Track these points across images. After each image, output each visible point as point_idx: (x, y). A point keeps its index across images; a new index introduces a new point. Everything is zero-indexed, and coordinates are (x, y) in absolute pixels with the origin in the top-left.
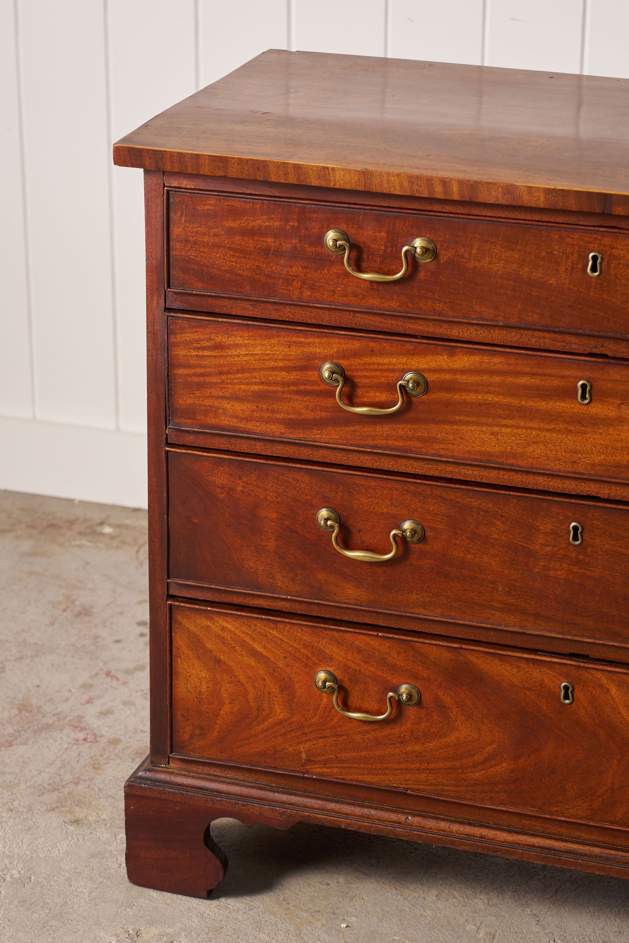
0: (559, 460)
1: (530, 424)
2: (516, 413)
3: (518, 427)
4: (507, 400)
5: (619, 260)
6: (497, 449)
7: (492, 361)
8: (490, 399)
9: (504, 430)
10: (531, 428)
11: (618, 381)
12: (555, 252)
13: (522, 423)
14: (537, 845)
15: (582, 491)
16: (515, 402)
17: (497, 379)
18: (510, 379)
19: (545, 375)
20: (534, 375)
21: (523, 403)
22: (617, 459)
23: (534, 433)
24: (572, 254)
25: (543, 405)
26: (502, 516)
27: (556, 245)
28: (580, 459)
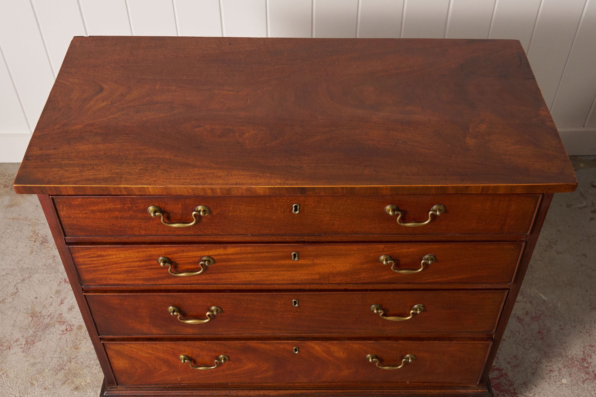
0: (284, 280)
1: (269, 270)
2: (261, 266)
3: (263, 271)
4: (256, 262)
5: (309, 206)
6: (253, 279)
7: (246, 249)
8: (248, 263)
9: (256, 273)
10: (270, 271)
11: (311, 251)
12: (274, 206)
13: (265, 270)
15: (296, 288)
16: (261, 263)
17: (250, 256)
18: (256, 255)
19: (275, 252)
20: (268, 252)
21: (265, 263)
22: (313, 277)
23: (271, 272)
24: (284, 205)
25: (275, 263)
26: (259, 301)
27: (275, 203)
28: (295, 279)
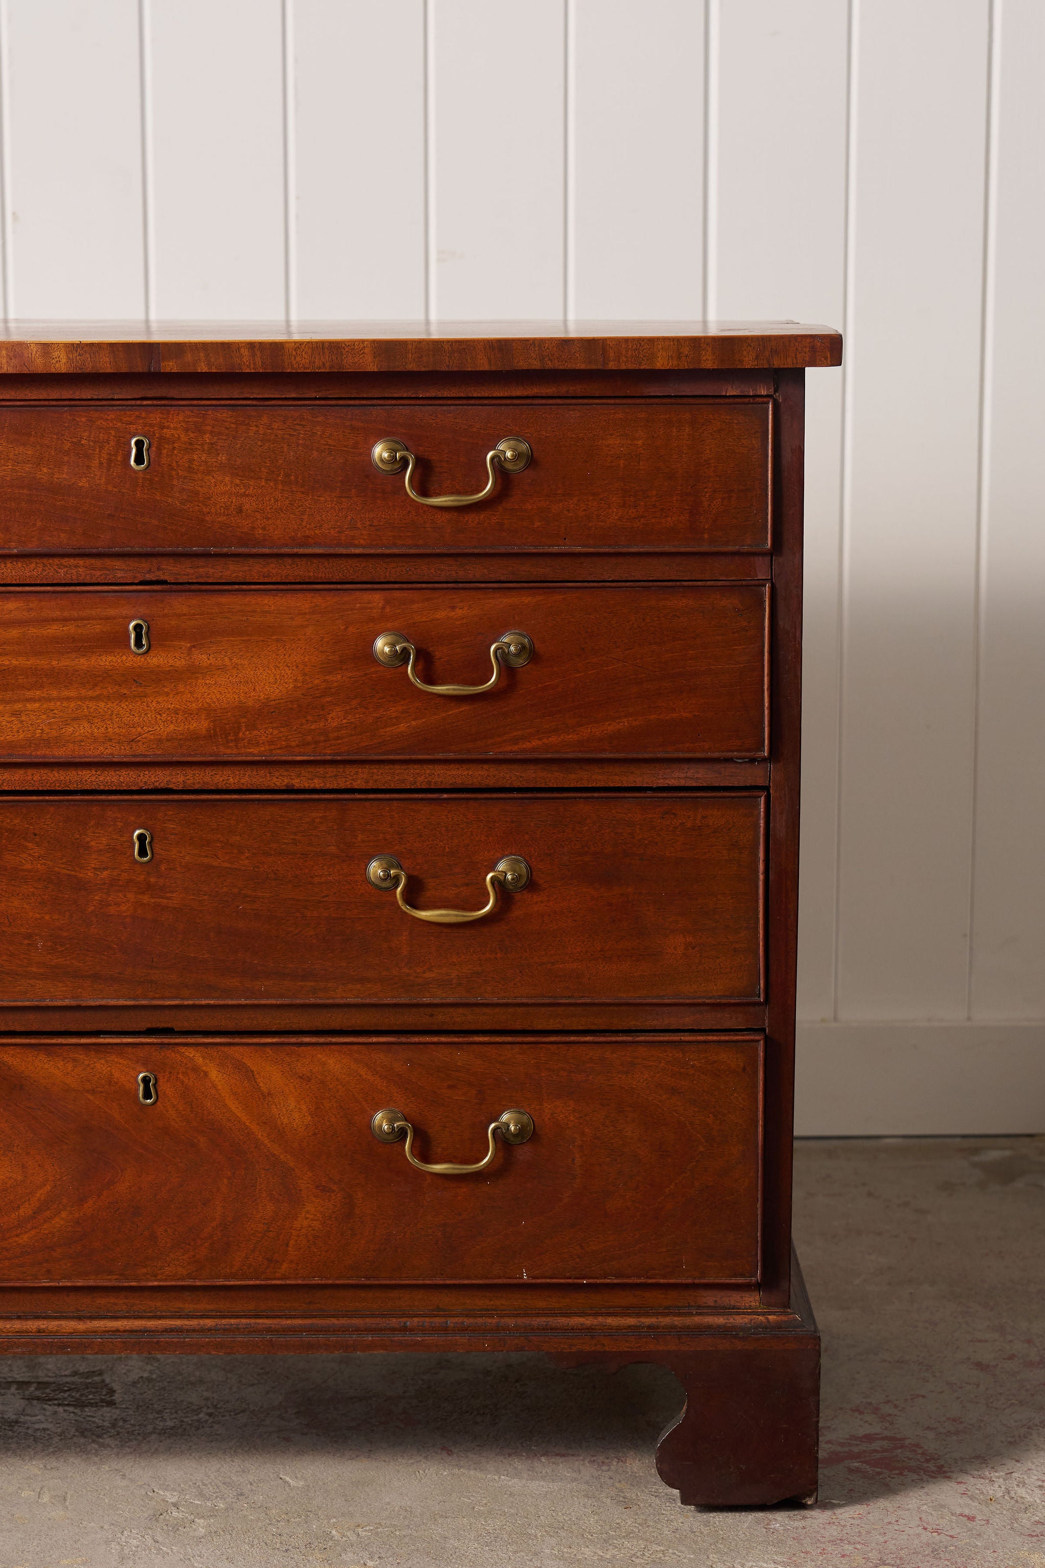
0: (110, 740)
1: (66, 693)
2: (44, 680)
3: (49, 700)
4: (31, 662)
5: (174, 443)
6: (21, 736)
7: (5, 607)
8: (7, 663)
9: (29, 706)
10: (68, 699)
11: (185, 615)
12: (83, 442)
13: (55, 693)
14: (122, 1328)
15: (145, 783)
16: (42, 663)
17: (14, 633)
18: (33, 631)
19: (83, 619)
20: (66, 620)
21: (54, 663)
22: (192, 728)
23: (72, 705)
24: (108, 442)
25: (83, 663)
26: (35, 835)
27: (85, 431)
28: (140, 735)
